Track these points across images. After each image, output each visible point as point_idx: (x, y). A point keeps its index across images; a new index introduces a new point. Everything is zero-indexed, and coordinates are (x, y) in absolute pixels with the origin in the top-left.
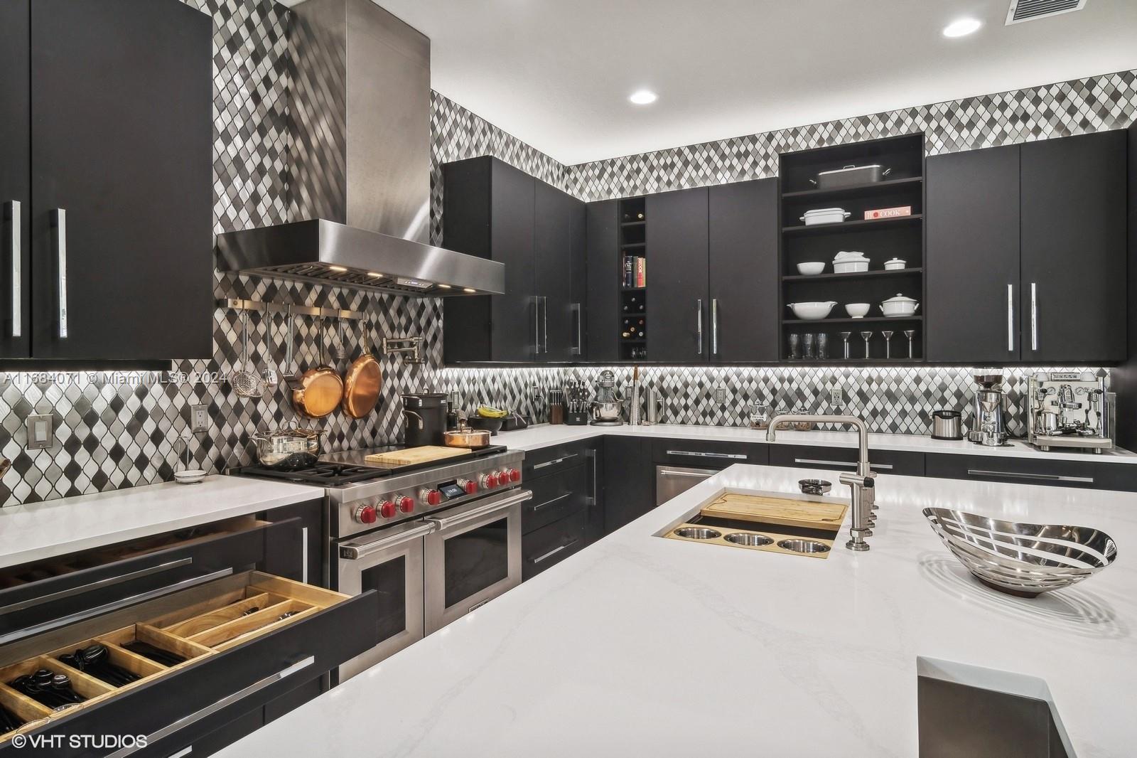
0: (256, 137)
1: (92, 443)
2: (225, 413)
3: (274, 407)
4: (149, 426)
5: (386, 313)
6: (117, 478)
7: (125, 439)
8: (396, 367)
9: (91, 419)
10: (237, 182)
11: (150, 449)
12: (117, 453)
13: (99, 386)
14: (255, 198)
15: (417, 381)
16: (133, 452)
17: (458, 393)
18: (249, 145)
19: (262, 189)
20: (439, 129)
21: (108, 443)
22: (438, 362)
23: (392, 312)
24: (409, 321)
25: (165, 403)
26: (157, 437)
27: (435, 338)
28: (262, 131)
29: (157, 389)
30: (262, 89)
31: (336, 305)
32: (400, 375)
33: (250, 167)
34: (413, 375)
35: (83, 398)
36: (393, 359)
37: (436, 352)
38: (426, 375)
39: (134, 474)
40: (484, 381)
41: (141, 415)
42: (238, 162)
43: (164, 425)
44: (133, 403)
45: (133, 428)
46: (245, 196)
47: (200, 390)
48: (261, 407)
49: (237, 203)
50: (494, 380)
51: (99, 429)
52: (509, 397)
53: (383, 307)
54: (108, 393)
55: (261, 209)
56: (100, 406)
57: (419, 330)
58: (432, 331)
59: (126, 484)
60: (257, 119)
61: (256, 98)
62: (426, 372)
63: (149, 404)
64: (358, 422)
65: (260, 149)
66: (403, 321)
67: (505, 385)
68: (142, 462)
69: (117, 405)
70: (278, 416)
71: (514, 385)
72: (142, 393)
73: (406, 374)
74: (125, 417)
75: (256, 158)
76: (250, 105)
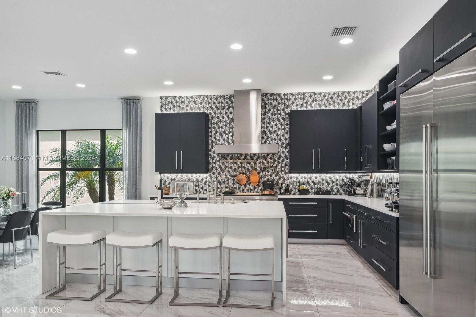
0: (228, 125)
1: (199, 186)
2: (221, 182)
3: (232, 182)
4: (207, 184)
5: (266, 159)
6: (202, 192)
7: (204, 186)
8: (269, 173)
9: (198, 182)
10: (224, 136)
11: (207, 188)
12: (202, 188)
13: (200, 177)
14: (228, 138)
15: (278, 177)
16: (205, 188)
17: (296, 182)
18: (227, 127)
19: (230, 136)
20: (287, 104)
21: (201, 186)
22: (287, 171)
23: (268, 159)
24: (275, 161)
25: (210, 180)
26: (209, 186)
27: (286, 165)
28: (230, 124)
29: (209, 177)
30: (230, 115)
31: (249, 158)
32: (271, 175)
33: (227, 132)
34: (276, 176)
35: (197, 178)
36: (268, 171)
37: (287, 169)
38: (282, 176)
39: (205, 192)
40: (311, 178)
41: (206, 182)
42: (225, 132)
43: (210, 184)
44: (205, 180)
45: (205, 184)
46: (226, 138)
47: (217, 178)
48: (229, 182)
49: (224, 140)
50: (316, 178)
51: (200, 184)
52: (326, 184)
53: (265, 158)
54: (201, 178)
55: (229, 140)
56: (200, 180)
57: (279, 163)
58: (284, 163)
59: (204, 193)
60: (228, 122)
61: (228, 117)
62: (282, 174)
63: (207, 180)
64: (256, 187)
65: (229, 128)
66: (272, 161)
67: (323, 180)
68: (206, 190)
69: (202, 180)
70: (233, 184)
71: (328, 180)
72: (206, 178)
73: (273, 176)
74: (204, 182)
75: (228, 130)
76: (227, 119)
